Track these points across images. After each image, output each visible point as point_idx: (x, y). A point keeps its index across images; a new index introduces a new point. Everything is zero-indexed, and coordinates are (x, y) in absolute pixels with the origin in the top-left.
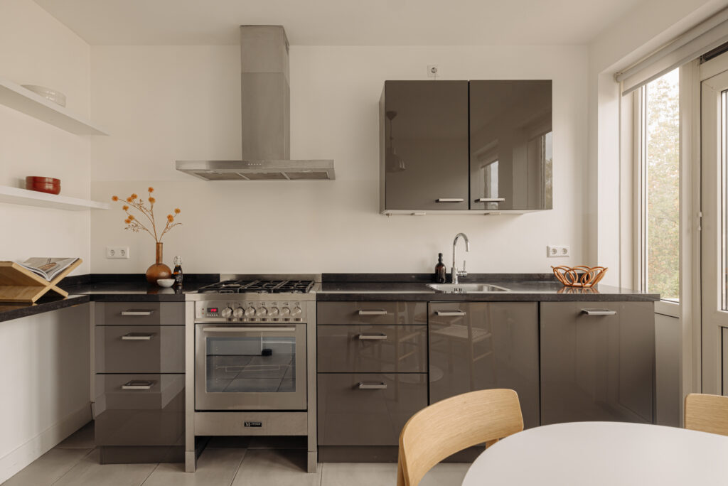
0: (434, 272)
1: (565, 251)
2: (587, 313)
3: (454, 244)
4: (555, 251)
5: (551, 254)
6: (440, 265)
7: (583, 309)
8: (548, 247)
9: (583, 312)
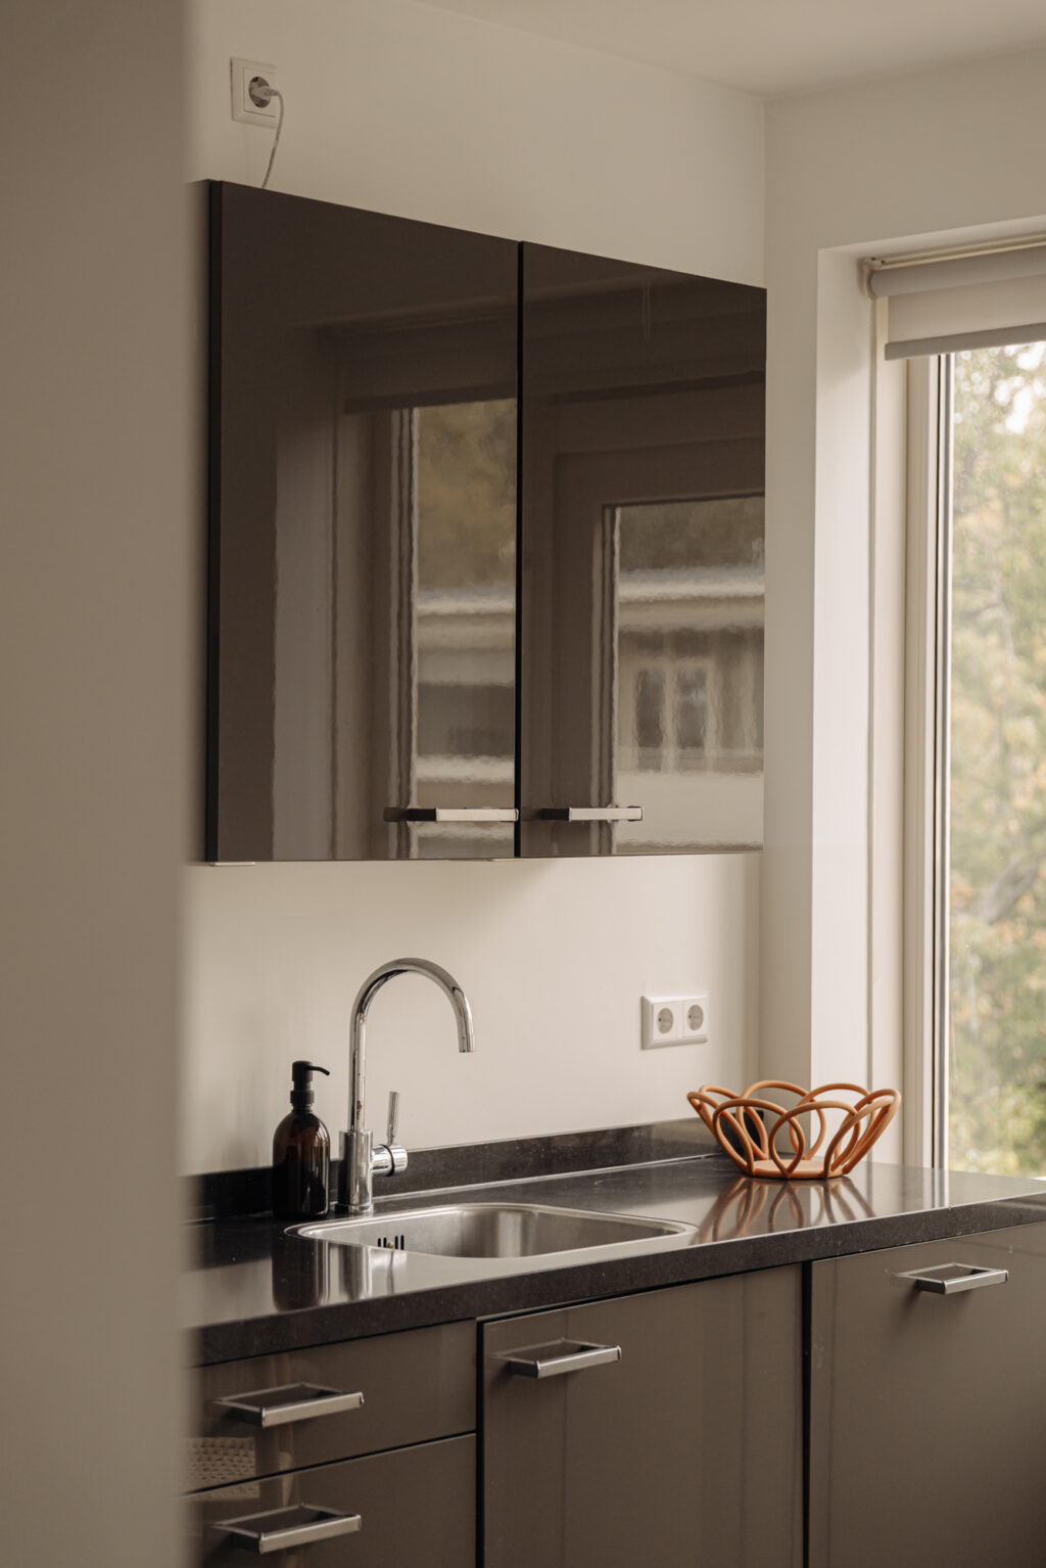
0: (266, 1159)
1: (695, 1016)
2: (941, 1288)
3: (361, 1006)
4: (666, 1019)
5: (657, 1035)
6: (300, 1124)
7: (911, 1274)
8: (643, 1002)
9: (919, 1286)
